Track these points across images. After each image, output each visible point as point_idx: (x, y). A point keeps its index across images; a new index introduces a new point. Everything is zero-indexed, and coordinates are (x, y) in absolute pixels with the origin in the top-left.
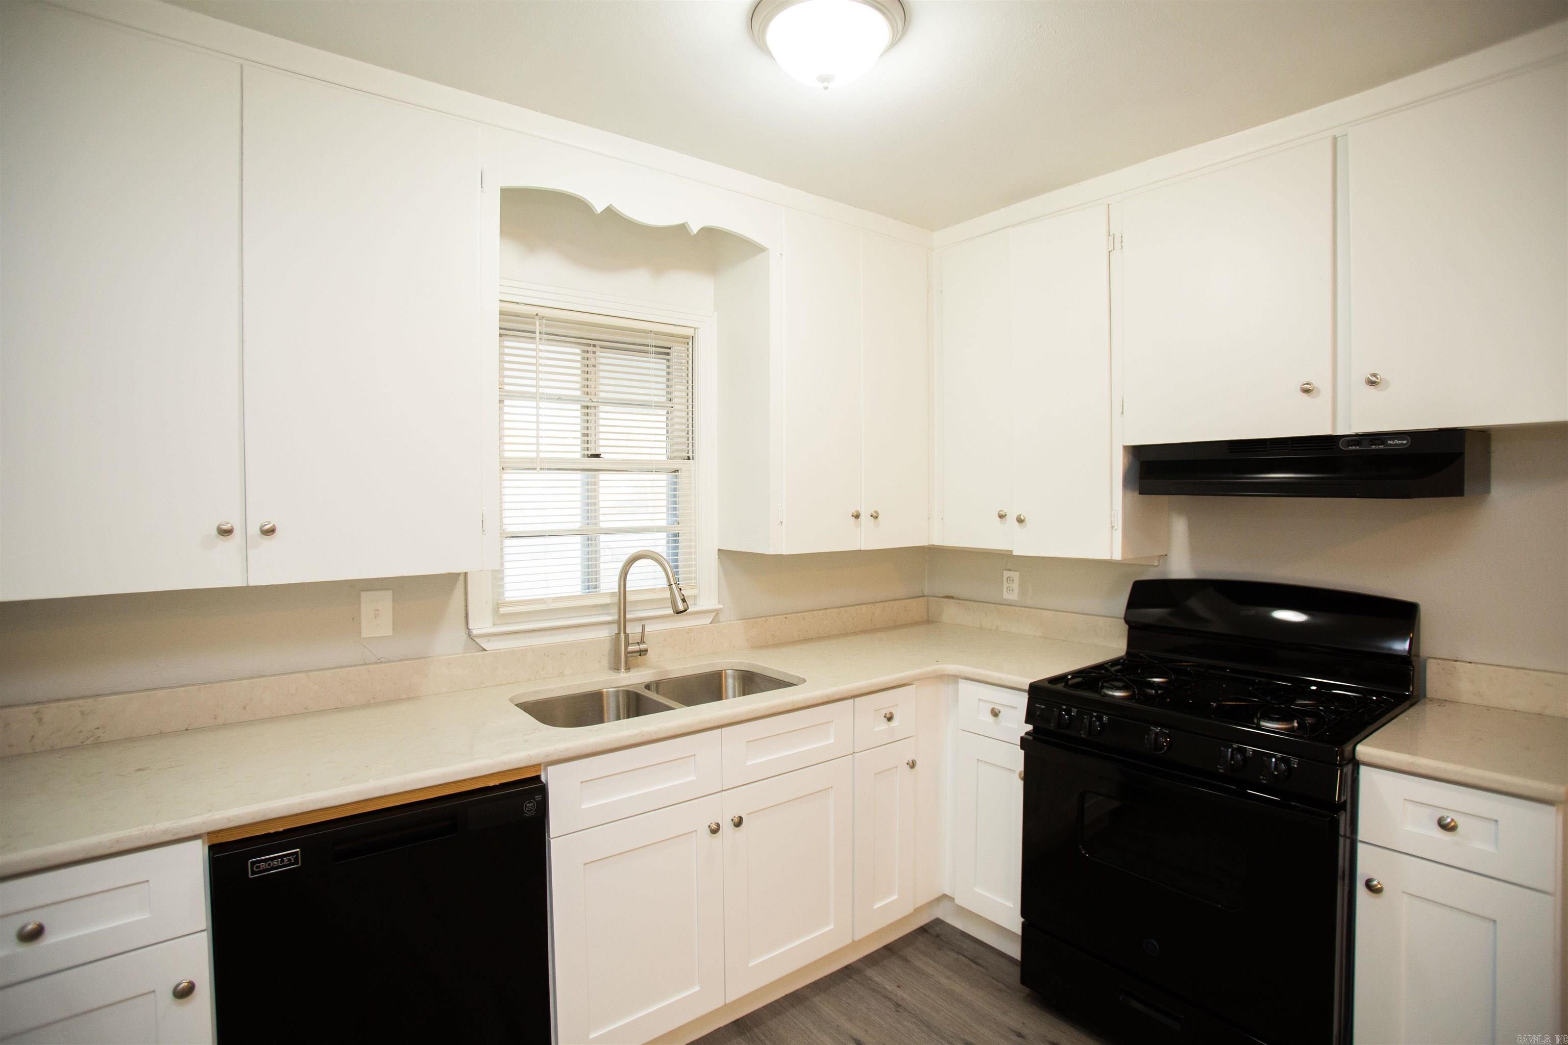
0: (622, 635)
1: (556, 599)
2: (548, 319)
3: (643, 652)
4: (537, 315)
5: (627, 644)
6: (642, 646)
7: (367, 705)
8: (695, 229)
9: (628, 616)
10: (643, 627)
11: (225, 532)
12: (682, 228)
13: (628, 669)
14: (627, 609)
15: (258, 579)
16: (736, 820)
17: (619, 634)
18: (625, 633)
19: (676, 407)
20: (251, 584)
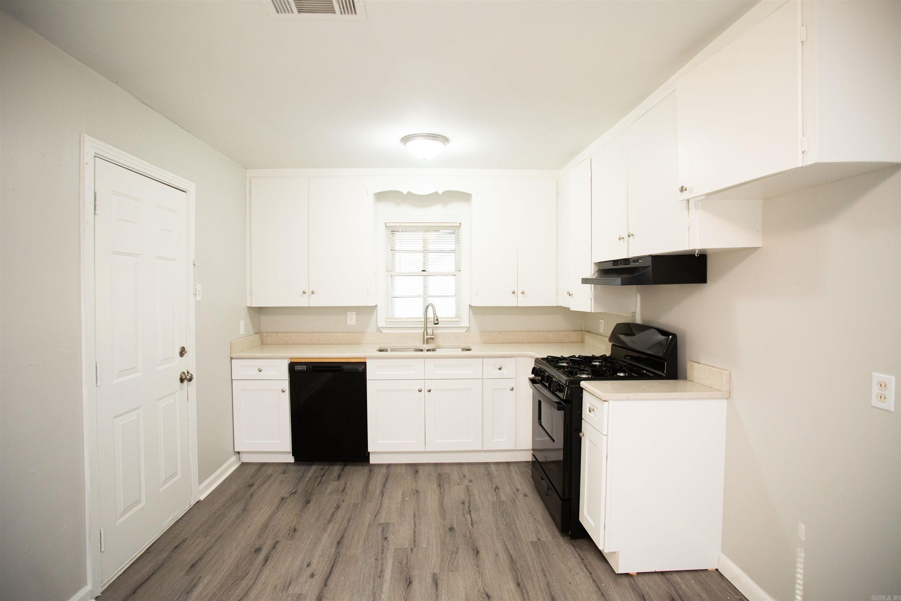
0: (425, 332)
1: (405, 318)
2: (404, 227)
3: (433, 339)
4: (400, 226)
5: (427, 335)
6: (432, 337)
7: (347, 344)
8: (440, 193)
9: (428, 326)
10: (433, 329)
11: (304, 293)
12: (437, 193)
13: (427, 343)
14: (427, 324)
15: (312, 305)
16: (429, 390)
17: (424, 331)
18: (426, 331)
19: (456, 252)
20: (310, 306)
